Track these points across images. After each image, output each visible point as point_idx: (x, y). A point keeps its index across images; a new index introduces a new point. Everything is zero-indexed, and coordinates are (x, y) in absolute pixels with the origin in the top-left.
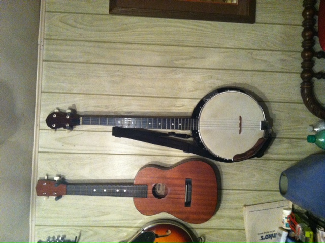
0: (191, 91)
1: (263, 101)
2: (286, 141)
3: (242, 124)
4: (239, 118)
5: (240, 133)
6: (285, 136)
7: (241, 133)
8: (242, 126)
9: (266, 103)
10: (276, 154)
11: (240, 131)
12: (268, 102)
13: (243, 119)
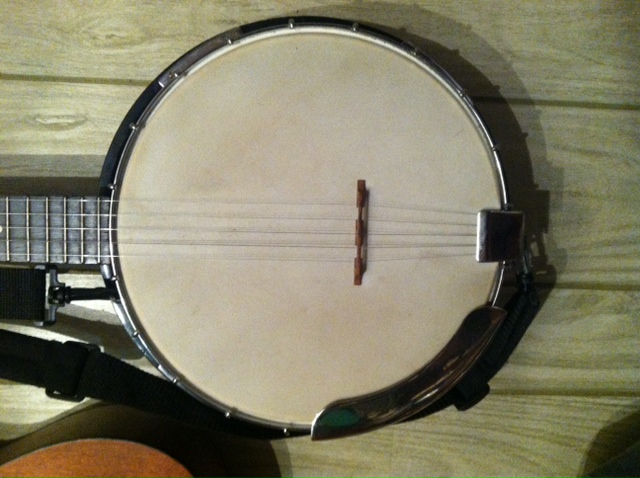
0: (121, 44)
1: (502, 101)
2: (611, 298)
3: (374, 226)
4: (354, 194)
5: (358, 280)
6: (602, 278)
7: (366, 278)
8: (372, 238)
9: (516, 110)
10: (556, 363)
11: (361, 267)
12: (530, 102)
13: (375, 198)
